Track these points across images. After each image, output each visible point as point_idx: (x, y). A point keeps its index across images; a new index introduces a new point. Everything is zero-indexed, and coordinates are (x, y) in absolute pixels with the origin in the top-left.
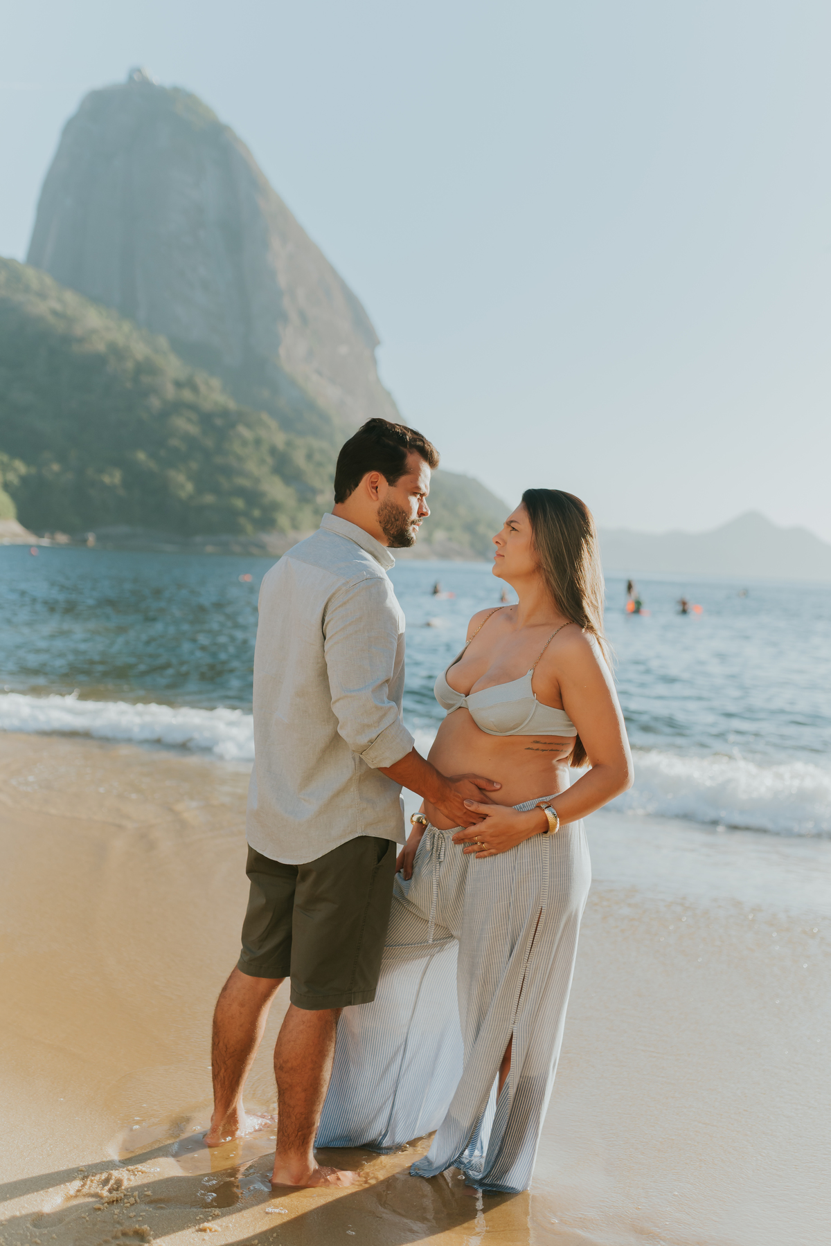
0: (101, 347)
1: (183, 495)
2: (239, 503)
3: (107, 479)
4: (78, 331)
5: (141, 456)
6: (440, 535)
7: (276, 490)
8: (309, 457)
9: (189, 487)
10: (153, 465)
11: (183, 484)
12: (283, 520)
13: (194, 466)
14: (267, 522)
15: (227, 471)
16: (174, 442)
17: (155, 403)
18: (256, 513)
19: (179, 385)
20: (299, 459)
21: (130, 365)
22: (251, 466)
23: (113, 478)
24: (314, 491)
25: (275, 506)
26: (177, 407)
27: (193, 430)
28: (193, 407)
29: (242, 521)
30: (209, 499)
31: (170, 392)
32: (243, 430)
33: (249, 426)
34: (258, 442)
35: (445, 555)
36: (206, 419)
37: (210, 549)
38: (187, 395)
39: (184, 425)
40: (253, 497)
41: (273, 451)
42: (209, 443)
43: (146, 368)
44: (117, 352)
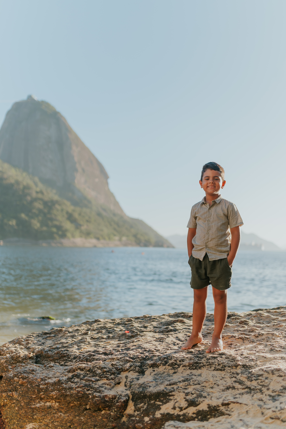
0: (12, 181)
1: (36, 228)
2: (54, 230)
3: (11, 223)
4: (5, 176)
5: (23, 216)
6: (124, 239)
7: (68, 225)
8: (80, 214)
9: (38, 225)
10: (27, 218)
11: (36, 224)
12: (69, 235)
13: (40, 218)
14: (64, 236)
15: (51, 220)
16: (34, 211)
17: (29, 198)
18: (60, 233)
19: (37, 192)
20: (76, 215)
21: (21, 187)
22: (60, 218)
23: (13, 222)
24: (81, 225)
25: (66, 230)
26: (36, 200)
27: (41, 207)
28: (41, 199)
29: (56, 236)
30: (45, 228)
31: (34, 195)
32: (57, 206)
33: (60, 205)
34: (62, 210)
35: (126, 245)
36: (45, 203)
37: (44, 245)
38: (40, 196)
39: (38, 205)
40: (59, 228)
41: (67, 213)
42: (46, 211)
43: (27, 187)
44: (17, 182)
